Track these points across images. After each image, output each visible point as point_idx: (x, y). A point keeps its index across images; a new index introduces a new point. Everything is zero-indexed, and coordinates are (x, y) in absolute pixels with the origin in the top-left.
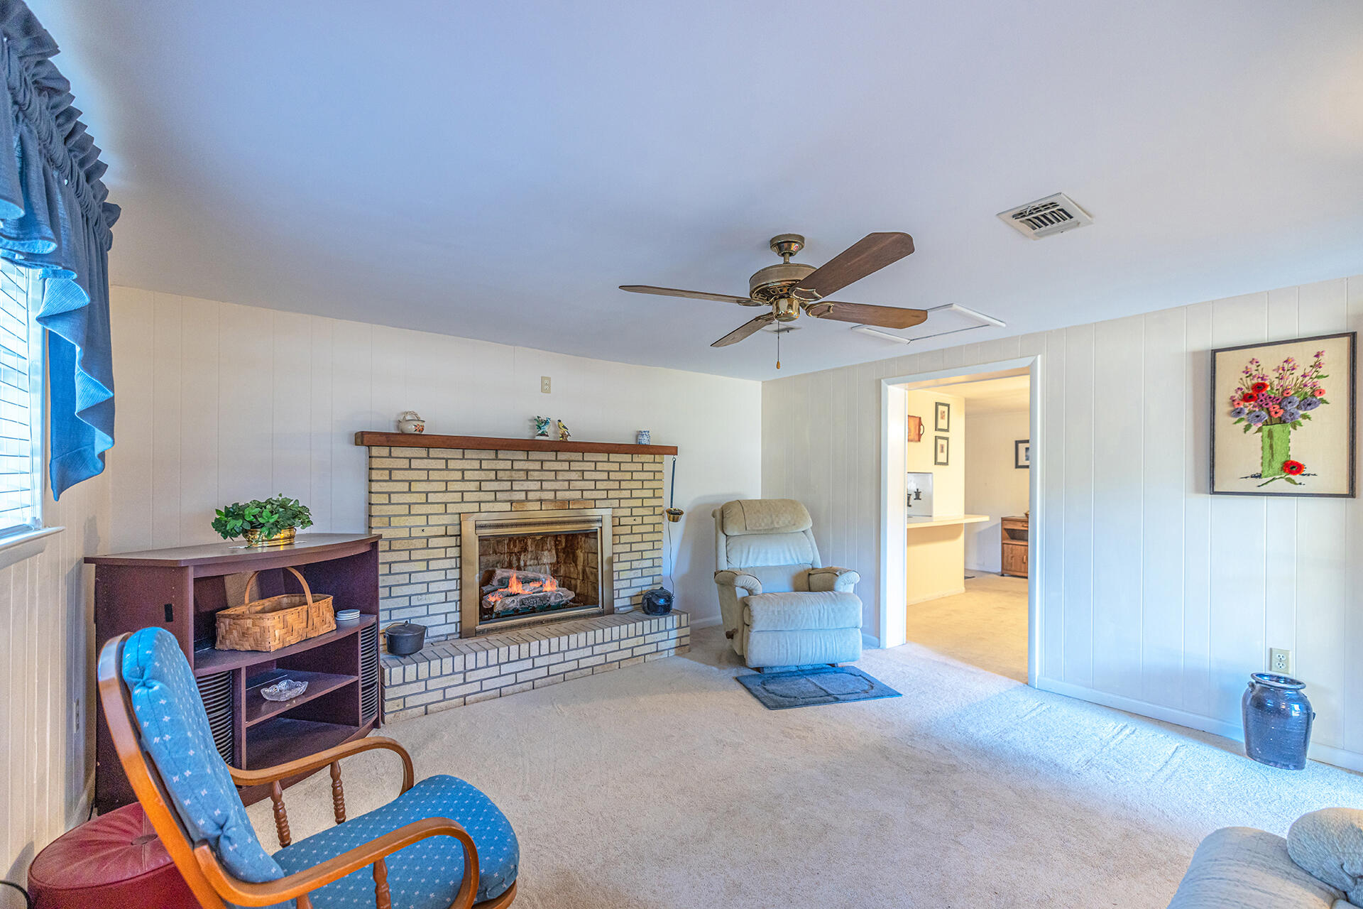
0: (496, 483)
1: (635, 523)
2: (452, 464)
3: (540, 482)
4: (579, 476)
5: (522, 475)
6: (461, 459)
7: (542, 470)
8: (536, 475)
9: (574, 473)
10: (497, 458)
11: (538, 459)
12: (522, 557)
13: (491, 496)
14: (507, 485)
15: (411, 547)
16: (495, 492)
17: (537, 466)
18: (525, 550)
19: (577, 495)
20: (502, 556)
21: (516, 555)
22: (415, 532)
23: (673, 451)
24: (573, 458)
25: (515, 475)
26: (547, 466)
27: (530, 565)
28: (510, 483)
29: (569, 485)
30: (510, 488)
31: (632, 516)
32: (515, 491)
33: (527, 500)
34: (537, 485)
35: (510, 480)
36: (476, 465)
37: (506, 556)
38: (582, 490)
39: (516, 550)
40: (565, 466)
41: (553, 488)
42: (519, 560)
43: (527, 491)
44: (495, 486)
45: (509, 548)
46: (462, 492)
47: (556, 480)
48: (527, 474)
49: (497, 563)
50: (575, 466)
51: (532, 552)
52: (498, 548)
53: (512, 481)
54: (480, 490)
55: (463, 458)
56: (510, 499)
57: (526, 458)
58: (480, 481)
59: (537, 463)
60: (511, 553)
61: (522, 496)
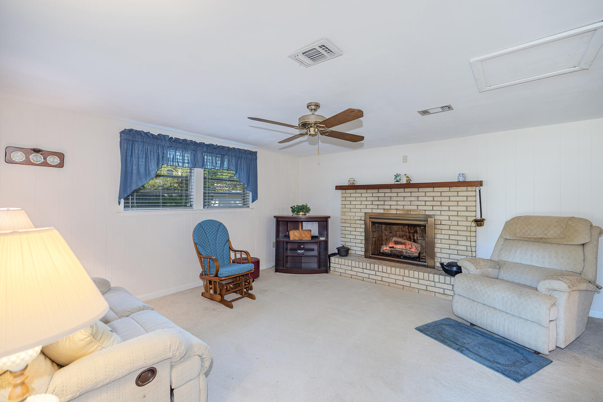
0: (378, 202)
1: (451, 224)
2: (363, 195)
3: (396, 202)
4: (416, 199)
5: (389, 199)
6: (366, 193)
7: (397, 196)
8: (394, 199)
9: (414, 197)
10: (378, 192)
11: (396, 192)
12: (415, 235)
13: (376, 207)
14: (382, 203)
15: (351, 223)
16: (378, 205)
17: (395, 195)
18: (416, 232)
19: (415, 208)
20: (406, 233)
21: (412, 234)
22: (352, 218)
23: (480, 183)
24: (413, 191)
25: (386, 199)
26: (399, 195)
27: (420, 239)
28: (384, 202)
29: (411, 203)
30: (383, 204)
31: (449, 220)
32: (386, 205)
33: (390, 209)
34: (395, 203)
35: (383, 201)
36: (371, 195)
37: (407, 233)
38: (418, 206)
39: (412, 231)
40: (409, 194)
41: (402, 204)
42: (414, 236)
43: (390, 205)
44: (378, 203)
45: (408, 230)
46: (366, 205)
47: (404, 201)
48: (391, 198)
49: (404, 236)
50: (413, 194)
51: (420, 233)
52: (403, 229)
53: (384, 201)
54: (372, 205)
55: (367, 193)
56: (383, 208)
57: (390, 192)
58: (372, 201)
59: (395, 193)
60: (410, 232)
61: (389, 207)
